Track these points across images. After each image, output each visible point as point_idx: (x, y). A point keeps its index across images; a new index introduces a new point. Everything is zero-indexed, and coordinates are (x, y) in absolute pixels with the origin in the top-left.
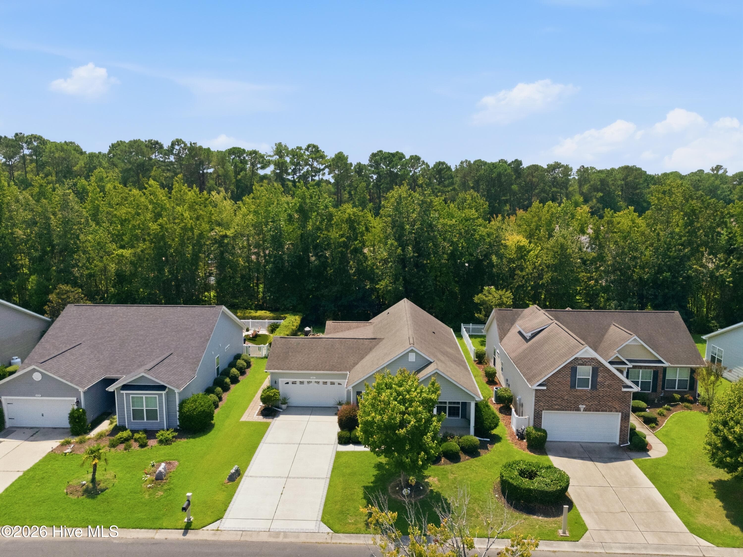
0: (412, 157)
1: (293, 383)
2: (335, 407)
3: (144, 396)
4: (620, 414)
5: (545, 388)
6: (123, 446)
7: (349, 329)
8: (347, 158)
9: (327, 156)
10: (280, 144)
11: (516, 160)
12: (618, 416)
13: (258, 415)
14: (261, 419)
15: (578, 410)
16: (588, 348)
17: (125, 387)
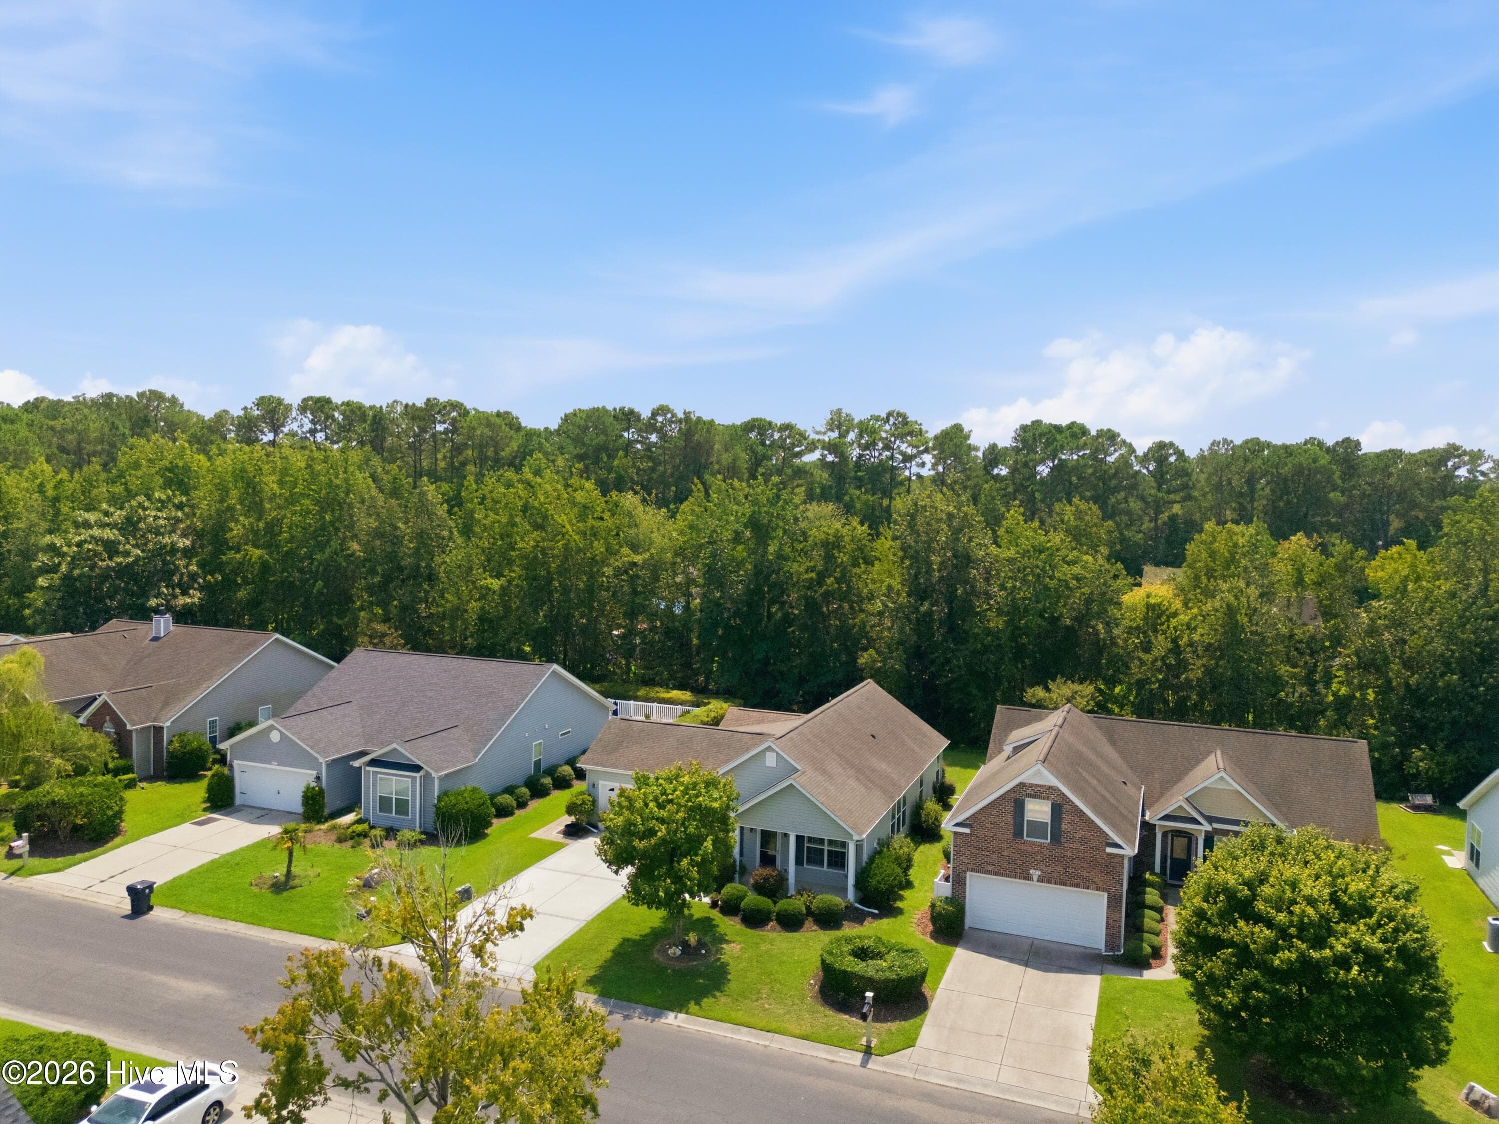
0: (1101, 433)
3: (394, 778)
4: (1106, 894)
5: (967, 831)
6: (350, 843)
7: (760, 722)
8: (968, 437)
9: (927, 432)
10: (839, 411)
11: (1347, 440)
12: (1102, 899)
13: (559, 832)
14: (560, 838)
15: (1029, 878)
16: (1042, 768)
17: (374, 763)
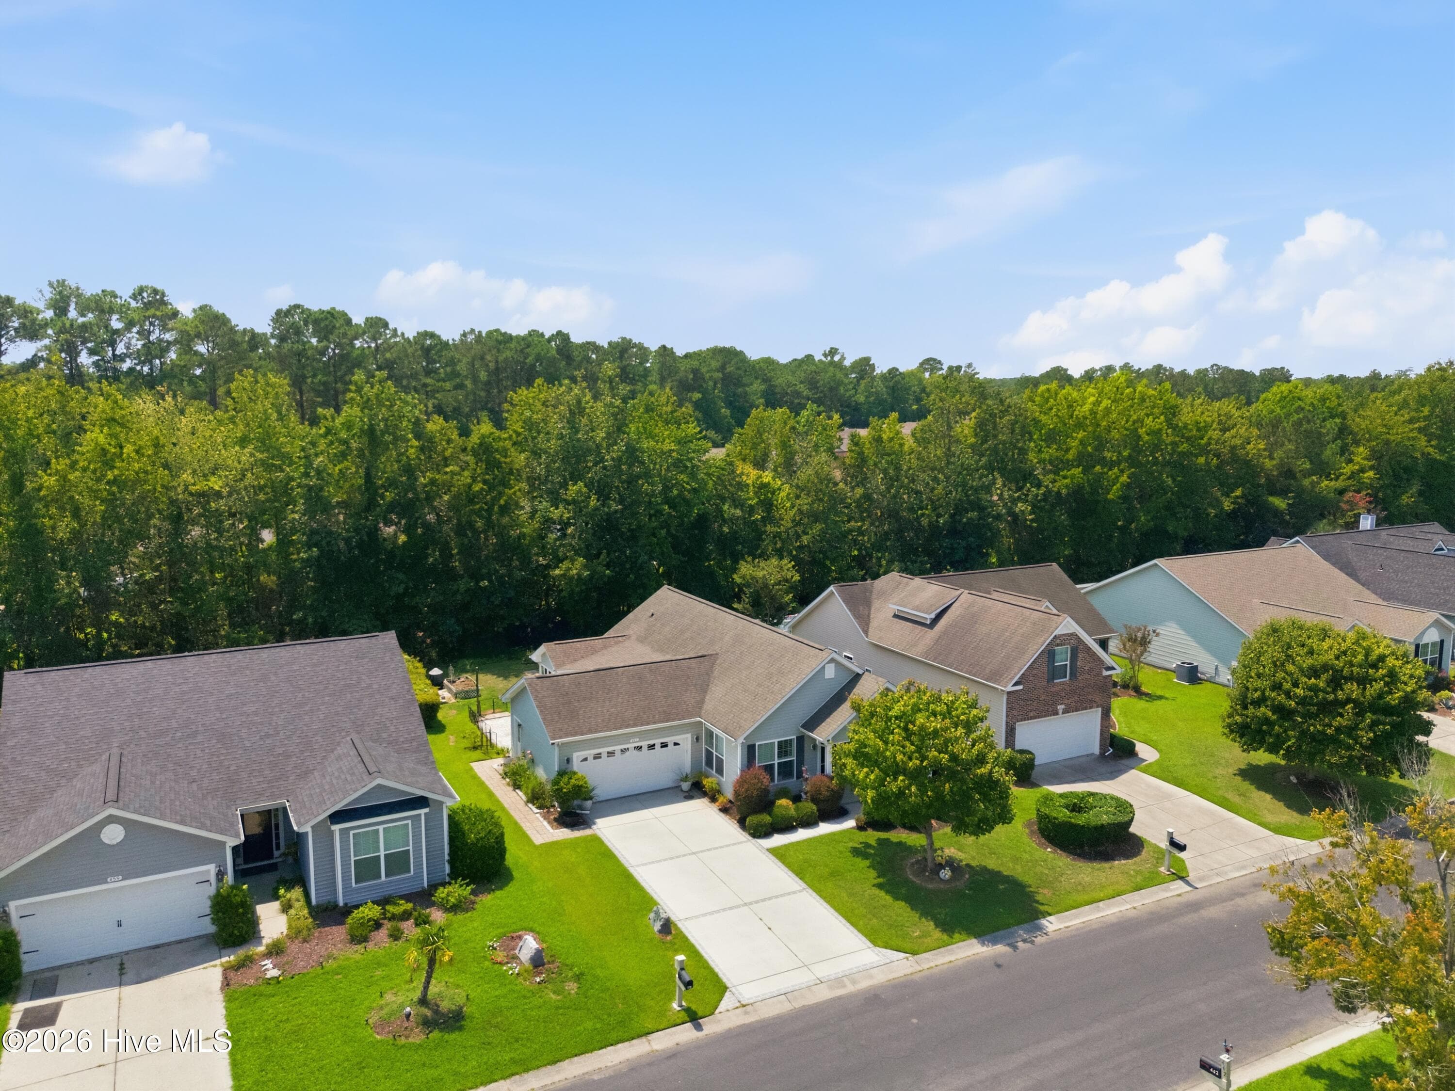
1: (595, 758)
2: (676, 787)
3: (381, 828)
4: (1100, 709)
5: (1020, 687)
12: (1096, 714)
15: (1056, 713)
16: (1069, 619)
17: (340, 816)
